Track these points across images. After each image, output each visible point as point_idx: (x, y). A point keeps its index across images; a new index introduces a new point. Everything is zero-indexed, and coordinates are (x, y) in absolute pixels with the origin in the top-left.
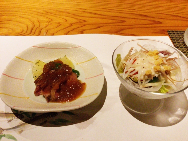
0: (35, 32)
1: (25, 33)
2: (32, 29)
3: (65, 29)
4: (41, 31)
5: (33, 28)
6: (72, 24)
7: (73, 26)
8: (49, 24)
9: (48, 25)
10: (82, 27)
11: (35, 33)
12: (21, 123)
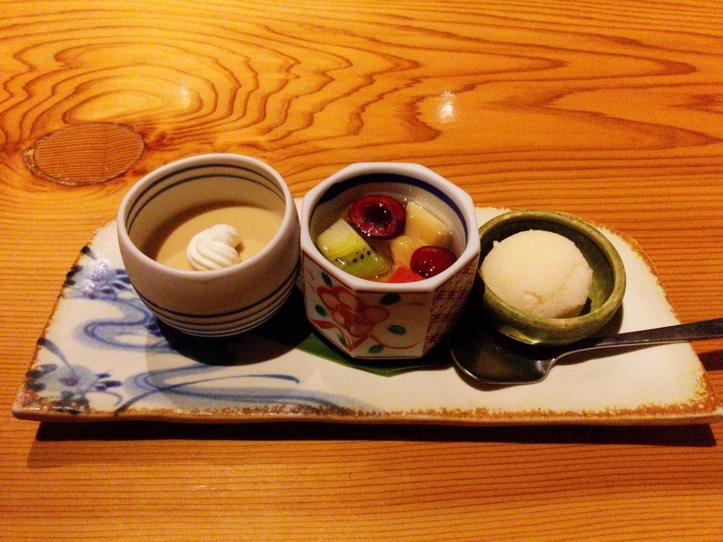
0: (245, 109)
1: (210, 114)
2: (233, 97)
3: (348, 94)
4: (265, 105)
5: (236, 93)
6: (374, 77)
7: (375, 85)
8: (289, 78)
9: (287, 82)
10: (408, 86)
11: (244, 114)
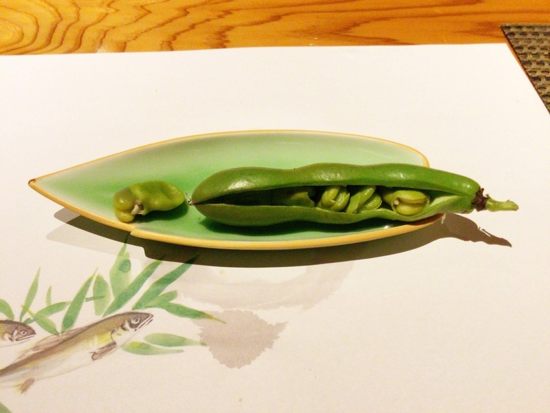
0: (63, 39)
1: (29, 45)
2: (53, 30)
3: (163, 24)
4: (82, 36)
5: (56, 26)
6: (188, 10)
7: (189, 16)
8: (109, 12)
9: (107, 14)
10: (220, 17)
11: (61, 43)
12: (23, 355)
